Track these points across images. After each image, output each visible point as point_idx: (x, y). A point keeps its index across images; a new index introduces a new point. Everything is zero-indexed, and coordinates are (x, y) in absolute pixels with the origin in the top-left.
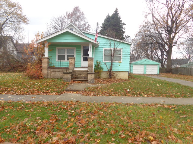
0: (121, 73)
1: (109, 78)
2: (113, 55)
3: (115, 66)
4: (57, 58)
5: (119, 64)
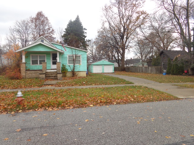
0: (81, 72)
1: (72, 77)
2: (75, 60)
3: (77, 67)
4: (31, 63)
5: (79, 66)
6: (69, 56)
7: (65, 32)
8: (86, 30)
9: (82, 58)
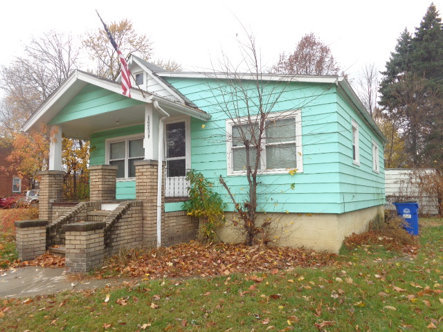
6: (234, 127)
9: (307, 130)
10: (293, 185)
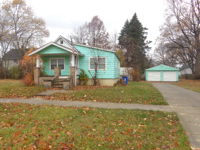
1: (94, 85)
3: (99, 74)
4: (50, 67)
5: (104, 72)
6: (91, 59)
7: (120, 34)
8: (147, 29)
9: (108, 61)
10: (104, 73)
